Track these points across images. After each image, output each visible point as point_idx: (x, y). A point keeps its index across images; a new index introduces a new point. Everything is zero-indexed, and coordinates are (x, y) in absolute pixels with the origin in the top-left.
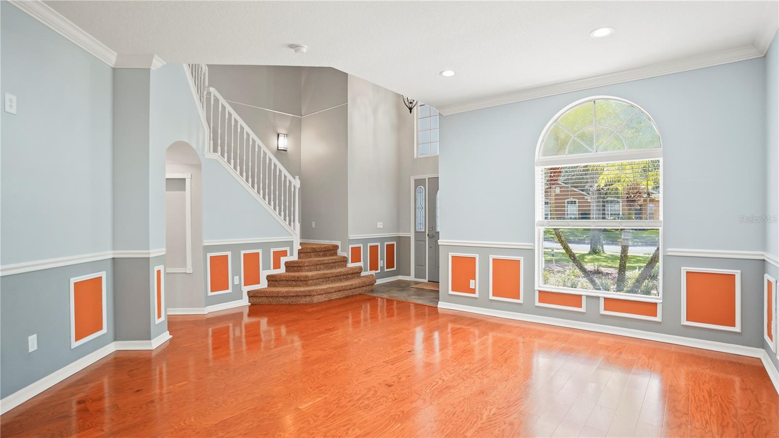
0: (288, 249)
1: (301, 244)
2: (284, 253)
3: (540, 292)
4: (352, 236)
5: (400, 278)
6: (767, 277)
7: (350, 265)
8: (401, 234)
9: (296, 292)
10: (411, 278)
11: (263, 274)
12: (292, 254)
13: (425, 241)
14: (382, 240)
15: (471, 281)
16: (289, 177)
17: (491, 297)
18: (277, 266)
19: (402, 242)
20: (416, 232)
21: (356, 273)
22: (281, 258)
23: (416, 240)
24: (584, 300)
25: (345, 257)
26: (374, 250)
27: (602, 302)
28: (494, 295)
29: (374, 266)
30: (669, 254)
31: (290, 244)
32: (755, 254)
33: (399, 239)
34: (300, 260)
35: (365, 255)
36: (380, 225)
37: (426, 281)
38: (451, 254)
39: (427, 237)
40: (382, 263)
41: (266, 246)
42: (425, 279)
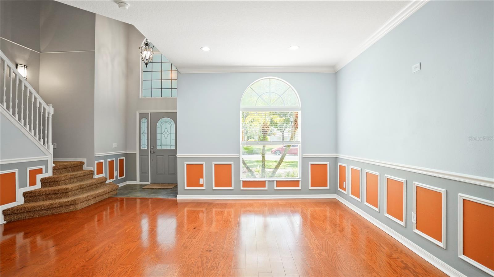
0: (43, 167)
1: (54, 162)
2: (40, 171)
3: (244, 181)
4: (97, 154)
5: (128, 183)
6: (339, 164)
7: (96, 176)
8: (128, 152)
9: (61, 203)
10: (138, 182)
11: (19, 192)
12: (47, 172)
13: (148, 156)
14: (116, 156)
15: (200, 179)
16: (44, 104)
17: (214, 188)
18: (33, 183)
19: (130, 157)
20: (140, 150)
21: (102, 182)
22: (37, 175)
23: (140, 156)
24: (267, 183)
25: (91, 171)
26: (111, 163)
27: (275, 183)
28: (215, 186)
29: (111, 177)
30: (304, 157)
31: (45, 162)
32: (333, 155)
33: (126, 155)
34: (54, 176)
35: (106, 168)
36: (115, 145)
37: (149, 183)
38: (186, 163)
39: (150, 153)
40: (116, 173)
41: (22, 166)
42: (149, 182)
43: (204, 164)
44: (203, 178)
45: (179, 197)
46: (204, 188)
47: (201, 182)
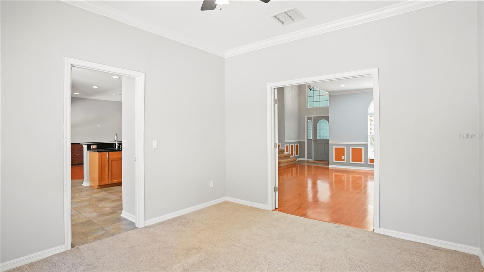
3: (370, 159)
4: (286, 141)
5: (300, 159)
7: (286, 153)
8: (300, 141)
10: (306, 159)
13: (312, 143)
14: (294, 143)
15: (343, 156)
17: (351, 162)
19: (301, 144)
20: (307, 139)
21: (288, 156)
23: (308, 143)
25: (284, 150)
26: (292, 146)
28: (352, 161)
29: (292, 154)
33: (299, 142)
35: (290, 149)
36: (294, 137)
37: (313, 160)
38: (334, 147)
39: (313, 142)
40: (294, 153)
43: (345, 147)
44: (344, 155)
45: (330, 166)
46: (345, 162)
47: (343, 158)
